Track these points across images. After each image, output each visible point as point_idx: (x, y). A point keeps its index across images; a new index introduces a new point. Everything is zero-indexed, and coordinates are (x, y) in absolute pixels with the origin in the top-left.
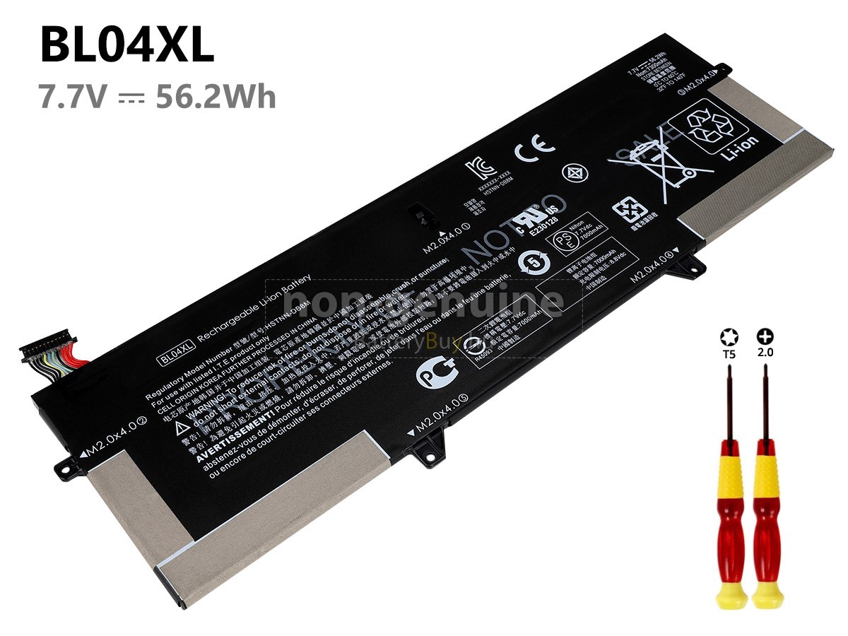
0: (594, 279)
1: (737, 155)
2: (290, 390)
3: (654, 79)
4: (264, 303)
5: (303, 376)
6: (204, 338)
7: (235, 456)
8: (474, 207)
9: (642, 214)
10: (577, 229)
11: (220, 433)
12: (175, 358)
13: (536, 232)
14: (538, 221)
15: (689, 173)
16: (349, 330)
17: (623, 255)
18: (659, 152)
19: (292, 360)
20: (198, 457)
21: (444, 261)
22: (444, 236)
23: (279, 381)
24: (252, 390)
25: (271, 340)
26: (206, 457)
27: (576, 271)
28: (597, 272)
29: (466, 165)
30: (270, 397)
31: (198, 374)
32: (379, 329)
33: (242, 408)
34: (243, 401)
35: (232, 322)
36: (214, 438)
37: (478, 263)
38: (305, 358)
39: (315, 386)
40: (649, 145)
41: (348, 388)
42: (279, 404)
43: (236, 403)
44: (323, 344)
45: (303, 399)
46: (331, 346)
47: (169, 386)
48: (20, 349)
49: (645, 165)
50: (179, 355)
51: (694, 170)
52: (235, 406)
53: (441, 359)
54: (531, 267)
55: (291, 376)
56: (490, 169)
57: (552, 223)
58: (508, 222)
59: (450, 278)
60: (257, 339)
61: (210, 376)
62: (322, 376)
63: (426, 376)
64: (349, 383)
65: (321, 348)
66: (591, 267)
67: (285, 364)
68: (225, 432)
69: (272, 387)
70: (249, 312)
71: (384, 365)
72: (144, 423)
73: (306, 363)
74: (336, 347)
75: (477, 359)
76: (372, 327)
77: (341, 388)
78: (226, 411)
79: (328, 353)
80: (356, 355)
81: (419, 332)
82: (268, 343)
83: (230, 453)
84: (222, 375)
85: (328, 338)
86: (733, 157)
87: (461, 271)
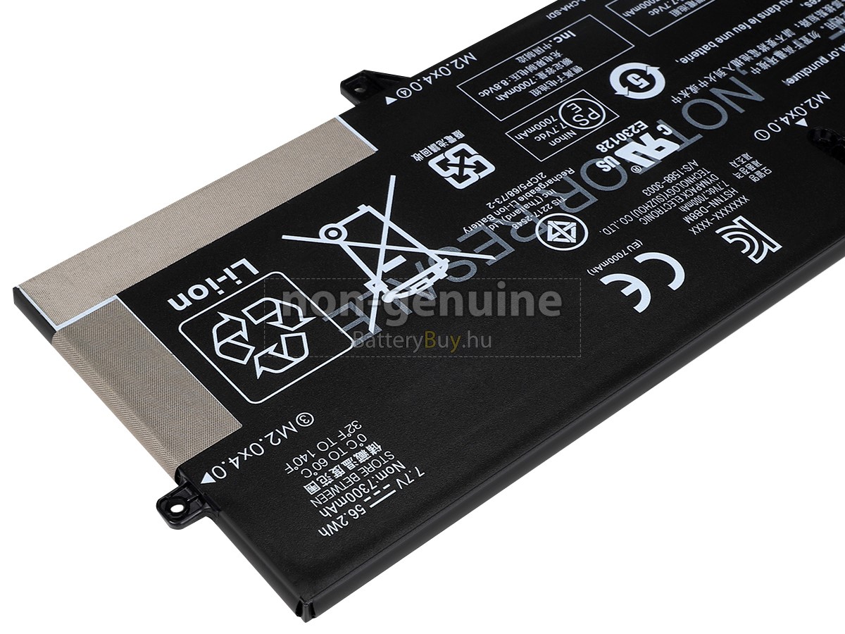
0: (538, 57)
1: (227, 270)
3: (362, 456)
8: (751, 167)
9: (441, 157)
10: (562, 132)
13: (636, 128)
14: (633, 145)
15: (334, 234)
17: (485, 93)
18: (385, 276)
21: (790, 81)
22: (799, 118)
27: (566, 69)
28: (531, 68)
29: (779, 247)
37: (733, 79)
40: (404, 291)
49: (421, 248)
51: (323, 239)
54: (642, 74)
56: (731, 237)
57: (607, 142)
58: (688, 142)
59: (775, 57)
66: (542, 75)
86: (233, 266)
87: (760, 68)
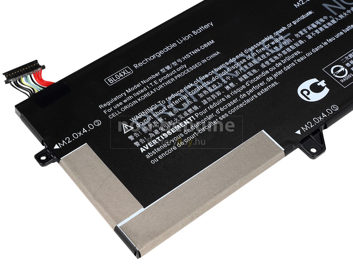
2: (205, 102)
4: (180, 42)
5: (214, 92)
6: (138, 66)
7: (169, 147)
11: (156, 132)
12: (118, 80)
16: (244, 61)
19: (205, 81)
20: (141, 149)
21: (310, 13)
23: (196, 96)
24: (177, 102)
25: (188, 67)
26: (147, 148)
30: (190, 107)
31: (136, 91)
32: (267, 59)
33: (171, 114)
34: (171, 110)
35: (158, 54)
36: (151, 135)
37: (336, 14)
38: (214, 79)
39: (223, 99)
41: (248, 101)
42: (198, 111)
43: (166, 111)
44: (226, 70)
45: (215, 108)
46: (233, 72)
47: (116, 99)
48: (4, 74)
50: (121, 77)
52: (166, 113)
53: (315, 80)
55: (205, 92)
59: (316, 24)
60: (178, 67)
61: (145, 92)
62: (228, 92)
63: (305, 93)
64: (248, 97)
65: (225, 73)
67: (199, 84)
68: (160, 131)
69: (192, 100)
70: (169, 48)
71: (273, 85)
72: (99, 125)
73: (215, 83)
74: (236, 72)
75: (342, 81)
76: (262, 58)
77: (242, 100)
78: (159, 116)
79: (231, 76)
80: (251, 78)
81: (297, 61)
82: (185, 69)
83: (165, 146)
84: (154, 91)
85: (230, 66)
87: (324, 19)
